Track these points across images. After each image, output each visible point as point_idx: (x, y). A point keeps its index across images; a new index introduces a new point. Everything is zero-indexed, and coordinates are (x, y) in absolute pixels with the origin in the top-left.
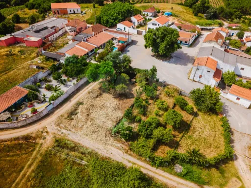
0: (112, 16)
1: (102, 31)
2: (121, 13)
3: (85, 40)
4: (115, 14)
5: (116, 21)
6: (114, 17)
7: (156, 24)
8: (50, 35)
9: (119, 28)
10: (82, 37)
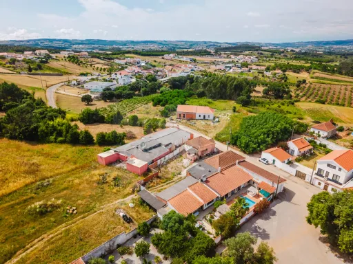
0: (256, 137)
1: (235, 164)
2: (273, 133)
3: (204, 179)
4: (262, 136)
5: (261, 147)
6: (260, 141)
7: (334, 167)
8: (160, 158)
9: (264, 159)
10: (201, 170)
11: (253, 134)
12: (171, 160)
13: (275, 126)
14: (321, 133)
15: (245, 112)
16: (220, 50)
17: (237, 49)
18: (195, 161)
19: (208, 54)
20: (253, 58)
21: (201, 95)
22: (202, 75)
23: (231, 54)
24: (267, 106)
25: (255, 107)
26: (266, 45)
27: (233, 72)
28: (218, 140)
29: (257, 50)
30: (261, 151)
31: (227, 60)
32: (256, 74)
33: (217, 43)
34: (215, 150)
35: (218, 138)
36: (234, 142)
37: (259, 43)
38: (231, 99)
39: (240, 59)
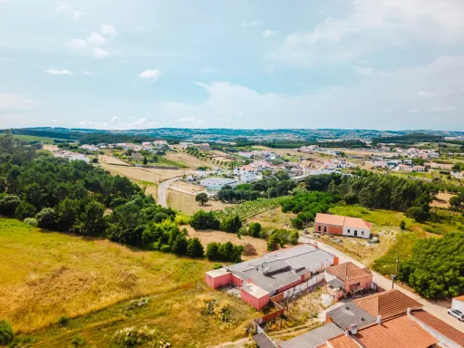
0: (441, 273)
3: (354, 332)
4: (450, 273)
5: (451, 290)
6: (447, 279)
8: (288, 288)
9: (457, 312)
10: (349, 316)
11: (436, 267)
12: (304, 293)
15: (421, 230)
16: (378, 141)
17: (405, 140)
18: (340, 299)
19: (363, 145)
20: (432, 152)
21: (352, 201)
22: (353, 173)
23: (397, 146)
24: (459, 224)
25: (438, 224)
26: (452, 134)
27: (400, 171)
28: (378, 271)
29: (437, 141)
30: (451, 296)
31: (391, 155)
32: (437, 175)
33: (377, 131)
34: (372, 286)
35: (377, 266)
36: (404, 276)
37: (440, 132)
38: (397, 209)
39: (411, 153)
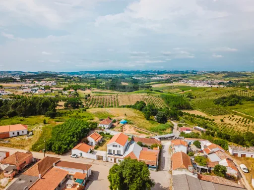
0: (65, 140)
1: (53, 167)
2: (77, 134)
4: (69, 138)
5: (70, 146)
6: (68, 142)
7: (116, 146)
9: (74, 155)
10: (22, 184)
11: (63, 138)
13: (77, 128)
14: (105, 126)
15: (54, 122)
16: (24, 77)
17: (39, 77)
18: (14, 177)
19: (15, 81)
20: (53, 82)
21: (12, 115)
22: (11, 98)
23: (35, 80)
24: (69, 115)
25: (61, 117)
26: (61, 73)
27: (38, 93)
28: (35, 150)
29: (54, 77)
30: (71, 149)
31: (32, 85)
32: (57, 94)
33: (21, 72)
34: (33, 160)
35: (34, 148)
36: (49, 148)
37: (55, 72)
38: (40, 114)
39: (43, 83)
